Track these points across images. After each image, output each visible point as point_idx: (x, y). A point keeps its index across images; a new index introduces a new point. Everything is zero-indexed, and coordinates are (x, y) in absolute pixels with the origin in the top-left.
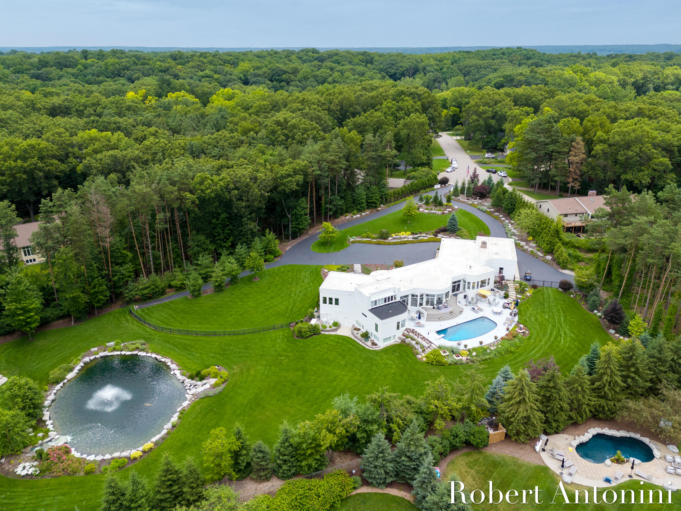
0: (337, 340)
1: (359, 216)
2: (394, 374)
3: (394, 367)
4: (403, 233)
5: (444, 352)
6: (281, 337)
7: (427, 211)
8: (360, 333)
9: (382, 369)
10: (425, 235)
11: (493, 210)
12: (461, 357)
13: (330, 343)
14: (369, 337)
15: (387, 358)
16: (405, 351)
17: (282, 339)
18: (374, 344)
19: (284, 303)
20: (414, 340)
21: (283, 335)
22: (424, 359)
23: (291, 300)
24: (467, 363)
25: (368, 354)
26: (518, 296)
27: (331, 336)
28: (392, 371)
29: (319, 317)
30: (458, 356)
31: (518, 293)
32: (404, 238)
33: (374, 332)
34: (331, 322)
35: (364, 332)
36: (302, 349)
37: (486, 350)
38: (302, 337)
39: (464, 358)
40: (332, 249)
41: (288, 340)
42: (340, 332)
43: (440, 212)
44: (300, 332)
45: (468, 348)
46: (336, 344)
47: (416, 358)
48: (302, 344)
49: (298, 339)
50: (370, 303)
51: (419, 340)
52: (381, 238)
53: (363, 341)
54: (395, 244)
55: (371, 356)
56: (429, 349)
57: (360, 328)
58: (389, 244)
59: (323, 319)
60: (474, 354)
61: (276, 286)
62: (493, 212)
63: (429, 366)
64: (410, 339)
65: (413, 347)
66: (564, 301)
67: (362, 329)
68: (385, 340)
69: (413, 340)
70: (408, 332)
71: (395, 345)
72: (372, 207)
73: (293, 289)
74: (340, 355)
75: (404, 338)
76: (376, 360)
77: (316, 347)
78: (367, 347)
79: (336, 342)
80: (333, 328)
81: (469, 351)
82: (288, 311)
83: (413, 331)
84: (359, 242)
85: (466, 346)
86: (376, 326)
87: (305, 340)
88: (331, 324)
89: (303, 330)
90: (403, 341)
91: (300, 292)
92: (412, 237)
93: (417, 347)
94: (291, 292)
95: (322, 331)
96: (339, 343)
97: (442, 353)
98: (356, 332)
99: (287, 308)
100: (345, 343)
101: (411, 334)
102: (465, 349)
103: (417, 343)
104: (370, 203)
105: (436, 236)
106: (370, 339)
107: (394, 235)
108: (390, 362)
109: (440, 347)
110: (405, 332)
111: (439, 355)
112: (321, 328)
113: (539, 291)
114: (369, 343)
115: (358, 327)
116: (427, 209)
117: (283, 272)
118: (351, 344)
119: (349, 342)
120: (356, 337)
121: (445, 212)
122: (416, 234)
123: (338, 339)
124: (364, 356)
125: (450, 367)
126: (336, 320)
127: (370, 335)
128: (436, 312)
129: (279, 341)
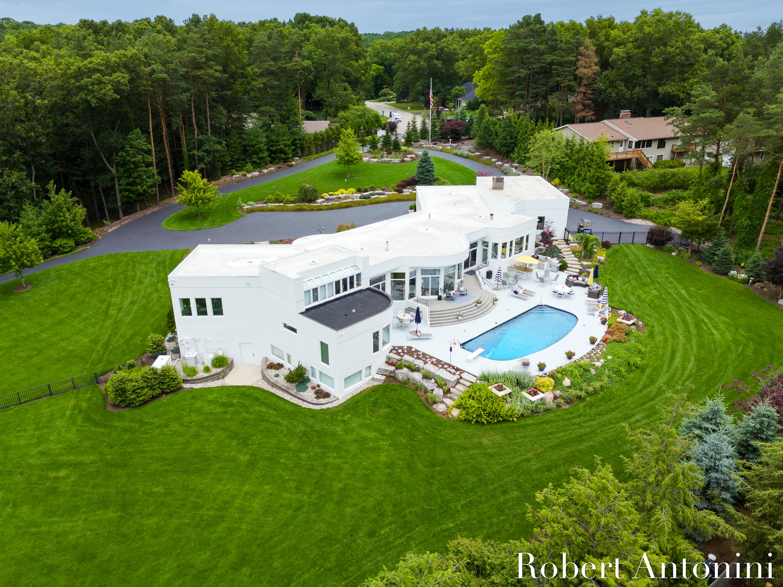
0: (225, 400)
1: (256, 173)
2: (390, 465)
3: (384, 444)
4: (343, 190)
5: (500, 388)
6: (68, 413)
7: (375, 160)
8: (284, 372)
9: (355, 456)
10: (381, 191)
11: (478, 154)
12: (540, 396)
13: (208, 408)
14: (308, 380)
15: (361, 426)
16: (401, 401)
17: (72, 416)
18: (321, 394)
19: (90, 330)
20: (418, 370)
21: (74, 407)
22: (456, 413)
23: (109, 322)
24: (558, 406)
25: (311, 422)
26: (585, 263)
27: (210, 390)
28: (383, 458)
29: (176, 351)
30: (535, 394)
31: (580, 258)
32: (346, 198)
33: (320, 366)
34: (208, 359)
35: (293, 368)
36: (127, 437)
37: (588, 371)
38: (128, 406)
39: (548, 396)
40: (206, 224)
41: (88, 419)
42: (232, 380)
43: (397, 160)
44: (121, 391)
45: (547, 370)
46: (222, 409)
47: (434, 412)
48: (126, 424)
49: (116, 411)
50: (302, 296)
51: (430, 368)
52: (302, 200)
53: (294, 391)
54: (330, 208)
55: (318, 427)
56: (459, 387)
57: (281, 361)
58: (320, 209)
59: (187, 353)
60: (567, 382)
61: (72, 297)
62: (480, 157)
63: (472, 429)
64: (405, 370)
65: (418, 388)
66: (667, 263)
67: (287, 365)
68: (348, 380)
69: (413, 371)
70: (398, 354)
71: (374, 390)
72: (280, 159)
73: (116, 300)
74: (233, 436)
75: (392, 368)
76: (333, 435)
77: (166, 425)
78: (304, 405)
79: (224, 405)
80: (214, 371)
81: (552, 376)
82: (98, 348)
83: (410, 351)
84: (262, 210)
85: (541, 367)
86: (324, 348)
87: (136, 412)
88: (209, 364)
89: (129, 386)
90: (391, 377)
91: (133, 303)
92: (359, 195)
93: (429, 385)
94: (109, 306)
95: (185, 381)
96: (231, 405)
97: (495, 391)
98: (273, 372)
99: (95, 342)
100: (247, 403)
101: (407, 357)
102: (541, 373)
103: (426, 377)
104: (274, 152)
105: (400, 192)
106: (309, 385)
107: (326, 195)
108: (372, 435)
109: (485, 378)
110: (393, 355)
111: (490, 397)
112: (182, 375)
113: (617, 251)
114: (309, 394)
115: (276, 360)
116: (374, 158)
117: (94, 269)
118: (263, 403)
119: (257, 399)
120: (274, 385)
121: (406, 159)
122: (366, 191)
123: (229, 396)
124: (301, 428)
125: (522, 422)
126: (220, 353)
127: (309, 374)
128: (445, 305)
129: (60, 423)
